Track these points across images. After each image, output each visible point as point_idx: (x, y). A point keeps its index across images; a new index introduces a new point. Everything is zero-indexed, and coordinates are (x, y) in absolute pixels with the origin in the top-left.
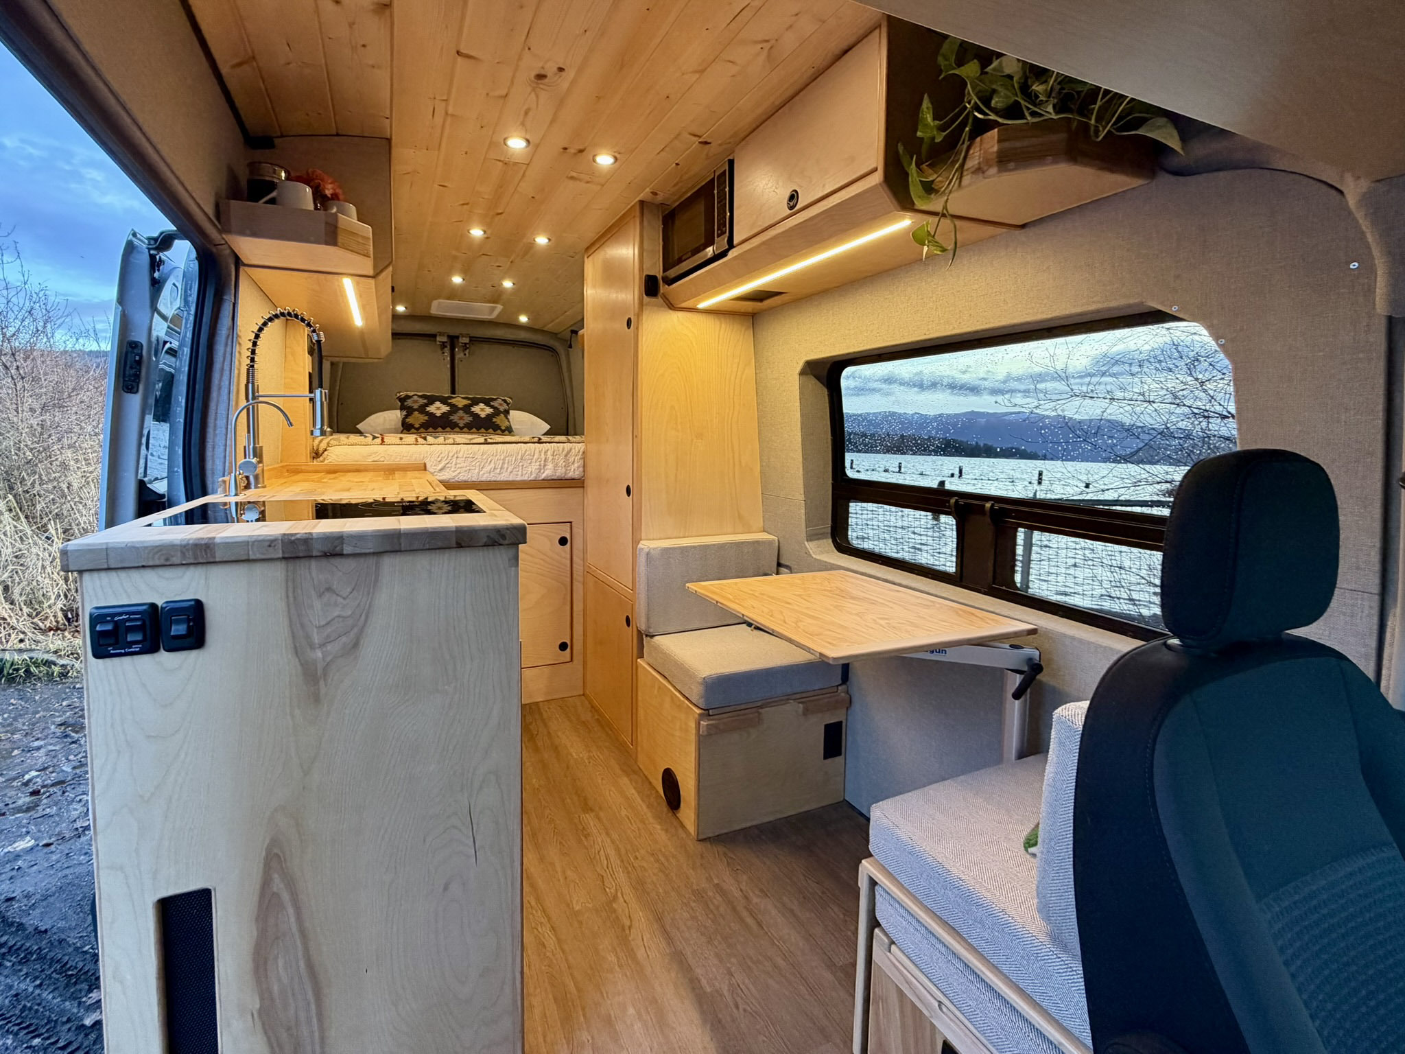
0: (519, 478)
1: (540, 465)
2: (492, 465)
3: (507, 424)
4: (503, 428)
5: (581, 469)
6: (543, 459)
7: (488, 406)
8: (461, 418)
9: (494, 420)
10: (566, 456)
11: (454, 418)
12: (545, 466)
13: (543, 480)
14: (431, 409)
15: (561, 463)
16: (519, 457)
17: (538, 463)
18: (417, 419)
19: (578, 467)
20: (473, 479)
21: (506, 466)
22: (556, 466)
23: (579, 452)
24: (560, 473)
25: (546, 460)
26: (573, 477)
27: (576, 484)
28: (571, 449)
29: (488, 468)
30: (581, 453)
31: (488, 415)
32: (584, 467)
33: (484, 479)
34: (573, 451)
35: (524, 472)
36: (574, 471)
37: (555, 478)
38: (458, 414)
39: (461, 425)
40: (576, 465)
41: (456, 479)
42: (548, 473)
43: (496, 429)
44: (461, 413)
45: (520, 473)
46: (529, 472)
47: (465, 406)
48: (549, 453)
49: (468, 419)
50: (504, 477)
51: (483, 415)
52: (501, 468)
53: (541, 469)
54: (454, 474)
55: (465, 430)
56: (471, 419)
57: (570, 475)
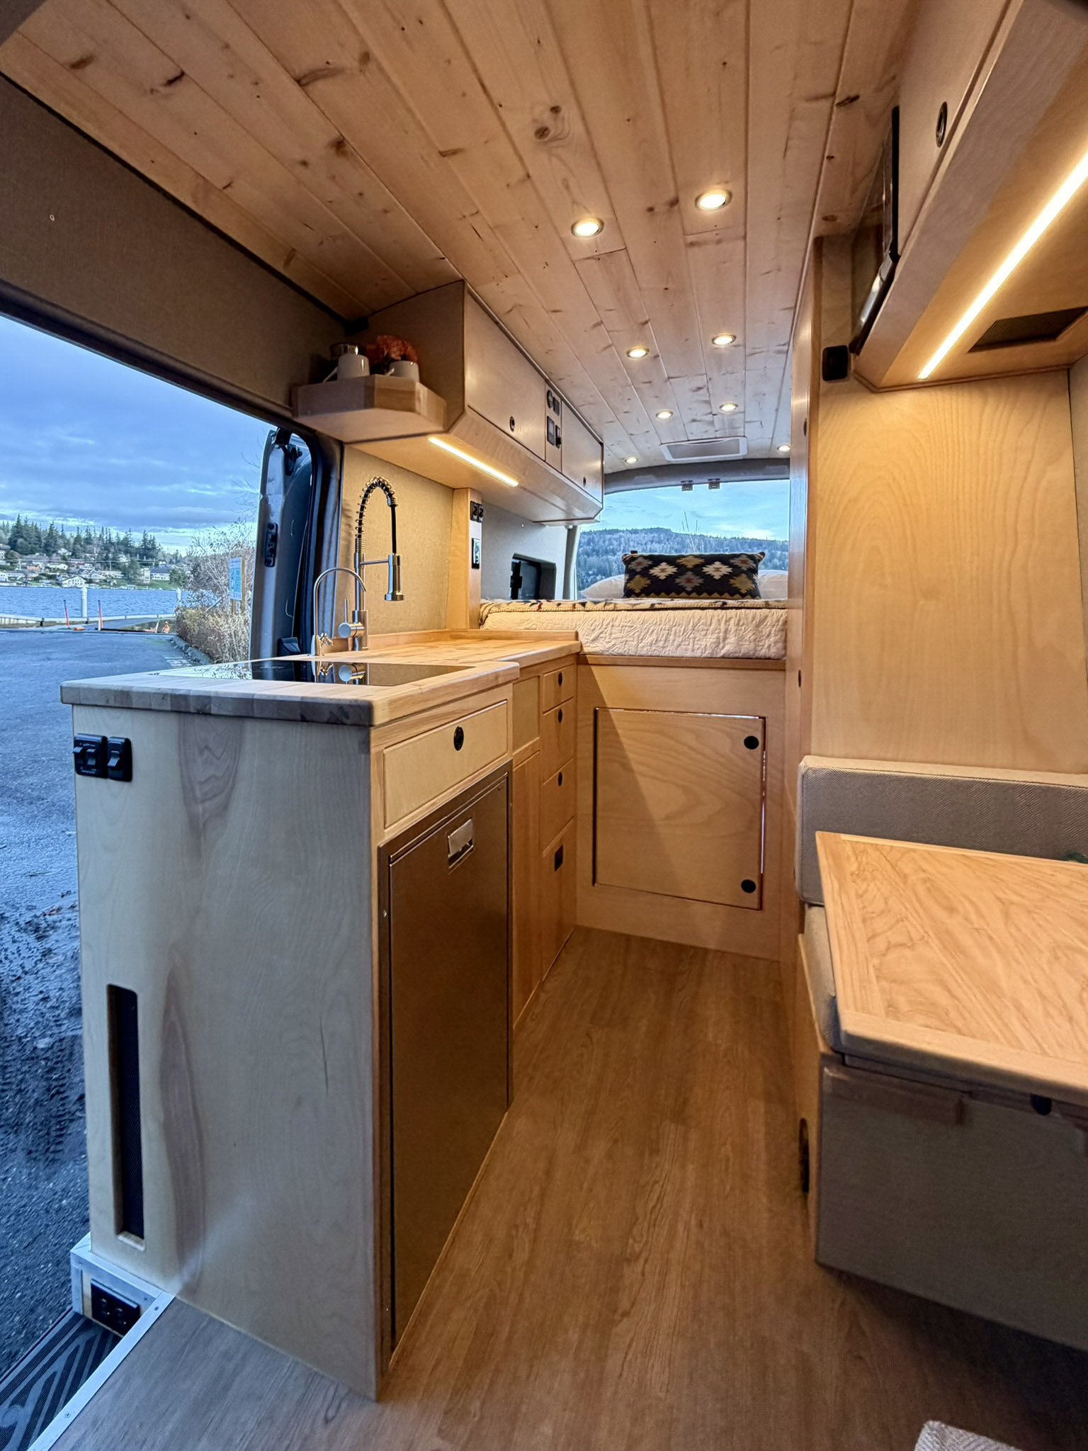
0: (689, 654)
1: (718, 638)
2: (654, 636)
3: (750, 586)
4: (743, 591)
5: (780, 645)
6: (723, 630)
7: (725, 565)
8: (689, 581)
9: (732, 581)
10: (758, 626)
11: (681, 581)
12: (725, 639)
13: (723, 657)
14: (655, 571)
15: (749, 635)
16: (690, 626)
17: (715, 636)
18: (641, 582)
19: (776, 642)
20: (631, 653)
21: (672, 637)
22: (741, 639)
23: (778, 621)
24: (746, 648)
25: (726, 631)
26: (767, 656)
27: (775, 664)
28: (766, 617)
29: (649, 639)
30: (781, 623)
31: (724, 577)
32: (785, 641)
33: (644, 652)
34: (769, 619)
35: (696, 647)
36: (769, 647)
37: (740, 655)
38: (686, 576)
39: (689, 589)
40: (772, 639)
41: (610, 651)
42: (728, 648)
43: (734, 593)
44: (689, 574)
45: (690, 647)
46: (702, 646)
47: (696, 566)
48: (732, 622)
49: (697, 581)
50: (670, 651)
51: (717, 576)
52: (666, 641)
53: (719, 643)
54: (608, 646)
55: (694, 594)
56: (701, 581)
57: (763, 652)
